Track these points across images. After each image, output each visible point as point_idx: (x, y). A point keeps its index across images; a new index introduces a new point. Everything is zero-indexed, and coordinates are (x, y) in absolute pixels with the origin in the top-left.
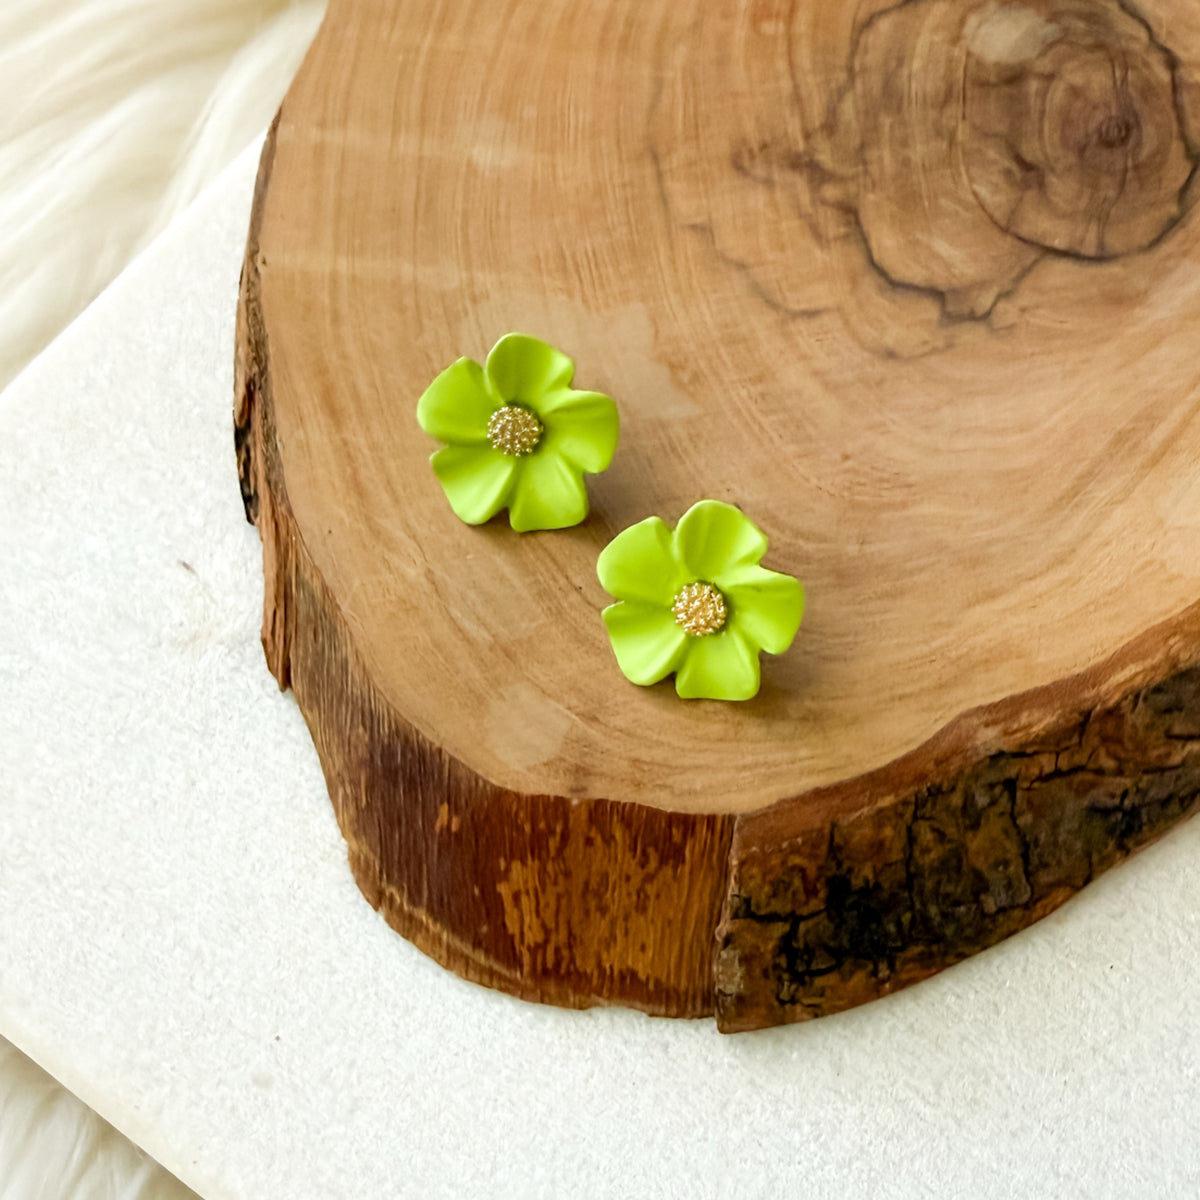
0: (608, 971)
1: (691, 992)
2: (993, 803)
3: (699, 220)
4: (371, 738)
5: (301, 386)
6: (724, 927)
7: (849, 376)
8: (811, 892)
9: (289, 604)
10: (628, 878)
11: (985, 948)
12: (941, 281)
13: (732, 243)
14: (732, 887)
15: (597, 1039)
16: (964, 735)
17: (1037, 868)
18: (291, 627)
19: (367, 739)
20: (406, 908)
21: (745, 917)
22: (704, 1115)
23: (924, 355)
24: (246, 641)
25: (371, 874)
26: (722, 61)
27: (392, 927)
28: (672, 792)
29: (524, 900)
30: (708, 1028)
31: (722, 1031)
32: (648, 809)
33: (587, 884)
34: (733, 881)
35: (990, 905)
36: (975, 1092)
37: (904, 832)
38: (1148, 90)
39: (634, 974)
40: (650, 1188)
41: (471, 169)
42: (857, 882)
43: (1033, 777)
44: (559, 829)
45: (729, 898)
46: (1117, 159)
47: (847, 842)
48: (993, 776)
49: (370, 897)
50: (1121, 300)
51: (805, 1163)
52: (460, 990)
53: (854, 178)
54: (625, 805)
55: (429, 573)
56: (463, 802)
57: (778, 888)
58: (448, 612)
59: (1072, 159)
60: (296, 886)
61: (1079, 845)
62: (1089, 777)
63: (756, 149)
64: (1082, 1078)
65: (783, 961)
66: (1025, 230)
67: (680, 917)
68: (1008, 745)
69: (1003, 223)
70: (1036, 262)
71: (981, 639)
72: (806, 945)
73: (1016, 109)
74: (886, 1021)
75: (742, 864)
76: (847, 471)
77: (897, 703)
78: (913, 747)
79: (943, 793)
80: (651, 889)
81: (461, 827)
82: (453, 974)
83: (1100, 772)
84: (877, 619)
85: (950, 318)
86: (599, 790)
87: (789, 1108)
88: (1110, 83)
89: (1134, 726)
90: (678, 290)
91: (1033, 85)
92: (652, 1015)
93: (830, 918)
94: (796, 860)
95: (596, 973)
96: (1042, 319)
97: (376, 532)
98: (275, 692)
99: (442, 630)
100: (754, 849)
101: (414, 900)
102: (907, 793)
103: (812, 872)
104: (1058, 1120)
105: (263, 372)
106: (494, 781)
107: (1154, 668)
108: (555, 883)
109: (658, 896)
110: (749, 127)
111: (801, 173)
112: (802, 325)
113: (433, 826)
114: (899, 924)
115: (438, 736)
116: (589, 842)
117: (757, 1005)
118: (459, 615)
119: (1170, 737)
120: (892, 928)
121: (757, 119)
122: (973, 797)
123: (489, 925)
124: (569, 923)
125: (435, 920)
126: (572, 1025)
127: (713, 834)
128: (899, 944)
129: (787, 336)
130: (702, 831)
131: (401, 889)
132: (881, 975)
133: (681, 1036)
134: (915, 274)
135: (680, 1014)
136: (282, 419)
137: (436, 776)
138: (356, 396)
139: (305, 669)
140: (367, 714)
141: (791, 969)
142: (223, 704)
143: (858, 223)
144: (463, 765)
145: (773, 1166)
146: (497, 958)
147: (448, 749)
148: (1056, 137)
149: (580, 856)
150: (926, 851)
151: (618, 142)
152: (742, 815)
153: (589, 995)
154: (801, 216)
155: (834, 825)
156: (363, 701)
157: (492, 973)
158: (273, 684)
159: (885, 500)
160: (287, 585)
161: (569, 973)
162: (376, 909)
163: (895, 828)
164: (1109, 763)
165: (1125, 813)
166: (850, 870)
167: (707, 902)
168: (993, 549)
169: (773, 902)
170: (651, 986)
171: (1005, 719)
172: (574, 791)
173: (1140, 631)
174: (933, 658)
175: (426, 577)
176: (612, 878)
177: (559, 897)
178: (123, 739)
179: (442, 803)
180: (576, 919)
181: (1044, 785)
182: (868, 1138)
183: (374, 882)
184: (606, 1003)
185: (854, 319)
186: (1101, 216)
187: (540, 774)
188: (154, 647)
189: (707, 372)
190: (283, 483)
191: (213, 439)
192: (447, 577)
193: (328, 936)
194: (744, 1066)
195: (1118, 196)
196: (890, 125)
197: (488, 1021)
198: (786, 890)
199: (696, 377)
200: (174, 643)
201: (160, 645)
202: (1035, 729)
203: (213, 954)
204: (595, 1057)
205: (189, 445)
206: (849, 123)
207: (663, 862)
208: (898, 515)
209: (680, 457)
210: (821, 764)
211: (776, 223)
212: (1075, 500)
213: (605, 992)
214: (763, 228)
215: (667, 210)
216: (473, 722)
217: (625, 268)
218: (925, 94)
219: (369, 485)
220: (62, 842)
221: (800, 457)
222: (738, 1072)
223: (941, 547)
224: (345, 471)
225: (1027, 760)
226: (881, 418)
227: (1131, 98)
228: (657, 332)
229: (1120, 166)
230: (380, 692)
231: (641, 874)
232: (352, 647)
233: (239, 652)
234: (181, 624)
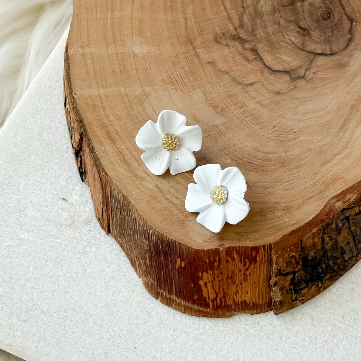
0: (237, 303)
1: (263, 304)
2: (343, 225)
3: (210, 61)
4: (149, 242)
5: (99, 133)
6: (273, 280)
7: (268, 102)
8: (298, 263)
9: (108, 205)
10: (240, 271)
11: (346, 271)
12: (288, 68)
13: (221, 65)
14: (274, 267)
15: (237, 325)
16: (332, 205)
17: (358, 244)
19: (147, 243)
20: (167, 296)
21: (279, 276)
22: (276, 342)
23: (288, 92)
24: (90, 220)
25: (153, 287)
26: (203, 10)
27: (163, 303)
29: (208, 284)
30: (271, 314)
31: (276, 314)
33: (228, 275)
34: (274, 264)
35: (347, 258)
36: (354, 316)
37: (321, 239)
39: (245, 302)
41: (135, 55)
42: (310, 258)
43: (354, 215)
44: (217, 259)
45: (274, 270)
46: (328, 22)
47: (306, 245)
48: (342, 217)
49: (154, 295)
50: (342, 66)
51: (310, 350)
52: (190, 319)
53: (253, 40)
54: (237, 247)
55: (156, 185)
56: (185, 256)
57: (288, 263)
58: (165, 197)
59: (316, 25)
60: (128, 297)
63: (221, 35)
65: (292, 287)
66: (308, 49)
67: (257, 280)
68: (345, 206)
69: (301, 48)
71: (329, 175)
72: (298, 280)
73: (296, 12)
74: (323, 300)
75: (277, 258)
76: (275, 131)
77: (310, 200)
78: (318, 212)
79: (330, 225)
80: (248, 273)
81: (185, 265)
82: (187, 315)
84: (297, 175)
85: (293, 79)
86: (228, 244)
87: (301, 334)
90: (209, 83)
91: (299, 4)
92: (252, 314)
93: (304, 271)
94: (293, 254)
95: (233, 304)
96: (320, 75)
97: (136, 176)
98: (105, 235)
99: (165, 203)
100: (280, 253)
101: (170, 293)
102: (320, 226)
103: (297, 257)
105: (85, 130)
106: (195, 248)
108: (218, 277)
109: (250, 275)
111: (237, 41)
112: (250, 88)
113: (175, 267)
114: (322, 269)
115: (173, 237)
116: (227, 261)
117: (286, 303)
118: (169, 197)
120: (320, 270)
121: (219, 26)
122: (338, 224)
123: (198, 296)
124: (223, 289)
125: (178, 298)
126: (228, 323)
127: (265, 251)
128: (323, 275)
129: (246, 92)
130: (262, 251)
131: (165, 290)
132: (319, 286)
133: (262, 319)
134: (279, 67)
135: (261, 312)
137: (174, 250)
138: (118, 133)
139: (117, 225)
140: (146, 235)
141: (294, 289)
142: (88, 242)
143: (258, 54)
144: (184, 244)
145: (301, 353)
146: (201, 306)
147: (178, 240)
148: (309, 18)
149: (225, 266)
150: (328, 243)
151: (178, 39)
152: (274, 243)
153: (232, 312)
154: (241, 54)
155: (301, 241)
156: (144, 230)
158: (104, 233)
159: (289, 138)
160: (107, 198)
161: (225, 306)
162: (157, 299)
163: (318, 238)
166: (308, 254)
167: (265, 273)
168: (325, 147)
169: (287, 268)
170: (251, 305)
171: (342, 199)
172: (220, 246)
174: (316, 184)
175: (156, 187)
176: (236, 271)
177: (219, 281)
178: (58, 261)
179: (178, 258)
180: (225, 287)
181: (357, 217)
182: (327, 338)
183: (155, 290)
184: (237, 313)
185: (265, 83)
186: (328, 41)
187: (208, 242)
188: (61, 228)
189: (225, 107)
190: (102, 165)
191: (62, 156)
192: (162, 186)
193: (143, 311)
194: (284, 324)
195: (332, 35)
196: (260, 23)
197: (201, 327)
198: (291, 264)
199: (222, 110)
200: (67, 226)
201: (62, 227)
202: (352, 200)
203: (107, 325)
204: (238, 332)
205: (55, 159)
206: (247, 24)
207: (250, 263)
208: (294, 142)
209: (224, 135)
210: (293, 222)
211: (233, 58)
212: (345, 128)
213: (237, 310)
214: (230, 60)
215: (199, 59)
216: (183, 230)
217: (191, 79)
218: (267, 11)
219: (130, 161)
220: (46, 299)
221: (260, 129)
222: (282, 326)
223: (309, 150)
224: (120, 158)
225: (351, 210)
226: (281, 113)
227: (328, 4)
228: (207, 97)
229: (330, 25)
230: (151, 226)
231: (244, 269)
232: (138, 214)
233: (89, 224)
234: (67, 219)
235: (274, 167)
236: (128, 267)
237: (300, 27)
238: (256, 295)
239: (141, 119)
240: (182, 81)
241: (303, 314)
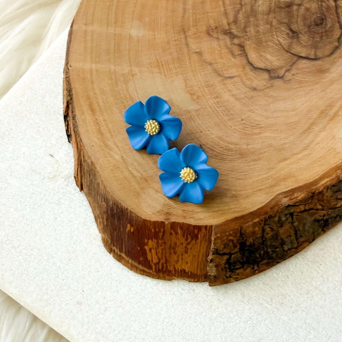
0: (177, 270)
2: (287, 219)
3: (198, 50)
4: (107, 205)
5: (83, 103)
6: (210, 257)
7: (243, 96)
8: (235, 247)
9: (82, 167)
10: (182, 244)
11: (284, 260)
12: (269, 67)
13: (207, 57)
14: (212, 246)
15: (174, 289)
16: (278, 200)
17: (299, 237)
18: (83, 173)
19: (106, 205)
20: (118, 253)
21: (216, 254)
22: (205, 309)
23: (264, 89)
24: (70, 177)
25: (108, 243)
26: (203, 3)
27: (115, 258)
28: (195, 219)
29: (152, 250)
30: (206, 284)
31: (210, 285)
32: (188, 224)
33: (170, 246)
34: (212, 244)
36: (282, 301)
37: (261, 229)
38: (328, 8)
39: (184, 270)
40: (191, 330)
41: (130, 37)
42: (248, 243)
43: (298, 212)
44: (162, 230)
45: (211, 249)
46: (320, 30)
47: (245, 232)
48: (286, 212)
49: (108, 250)
50: (322, 71)
51: (235, 322)
52: (135, 276)
53: (243, 37)
54: (181, 223)
55: (122, 157)
56: (134, 223)
57: (226, 246)
58: (128, 168)
59: (307, 30)
60: (87, 247)
61: (311, 230)
62: (314, 211)
63: (214, 28)
64: (312, 296)
65: (227, 266)
66: (293, 51)
67: (197, 254)
68: (291, 203)
69: (287, 49)
70: (296, 60)
71: (283, 172)
72: (234, 261)
73: (290, 15)
74: (257, 281)
75: (215, 239)
76: (243, 124)
77: (259, 192)
78: (264, 204)
79: (272, 217)
80: (189, 247)
81: (134, 230)
82: (133, 271)
83: (317, 210)
84: (252, 167)
85: (272, 78)
86: (173, 219)
87: (230, 307)
88: (317, 6)
89: (327, 196)
90: (192, 71)
91: (295, 8)
92: (190, 281)
93: (241, 254)
94: (231, 238)
95: (173, 270)
96: (299, 78)
97: (106, 146)
98: (79, 192)
99: (126, 174)
100: (219, 235)
101: (121, 251)
102: (262, 217)
103: (235, 241)
104: (306, 308)
105: (71, 99)
106: (143, 217)
107: (333, 179)
108: (161, 246)
109: (191, 249)
110: (212, 22)
111: (227, 35)
112: (229, 81)
113: (126, 230)
114: (260, 254)
115: (127, 205)
116: (171, 234)
117: (220, 278)
118: (131, 169)
119: (337, 199)
120: (258, 255)
121: (214, 19)
122: (281, 218)
123: (143, 258)
124: (165, 257)
125: (127, 257)
126: (167, 285)
127: (206, 231)
128: (260, 260)
129: (224, 84)
130: (203, 230)
131: (117, 248)
132: (255, 269)
133: (198, 287)
134: (261, 65)
135: (198, 281)
136: (77, 113)
137: (126, 216)
138: (99, 106)
139: (87, 185)
140: (106, 198)
141: (230, 268)
143: (244, 50)
144: (134, 213)
145: (225, 323)
146: (145, 267)
147: (129, 208)
148: (302, 23)
149: (169, 238)
150: (268, 234)
151: (173, 27)
152: (215, 225)
153: (172, 277)
154: (228, 48)
155: (241, 228)
156: (104, 195)
157: (144, 271)
158: (78, 189)
159: (254, 132)
160: (81, 161)
161: (166, 271)
162: (110, 253)
163: (259, 228)
164: (320, 207)
165: (324, 221)
166: (246, 240)
167: (205, 249)
168: (286, 146)
169: (224, 250)
170: (189, 274)
171: (290, 195)
172: (166, 219)
173: (329, 169)
174: (269, 178)
175: (121, 158)
176: (178, 244)
177: (163, 249)
179: (128, 224)
180: (168, 255)
181: (301, 214)
182: (252, 315)
183: (109, 246)
184: (176, 278)
185: (244, 78)
186: (315, 47)
187: (156, 215)
188: (43, 179)
189: (201, 96)
190: (79, 132)
191: (58, 118)
192: (127, 158)
193: (97, 262)
194: (216, 295)
195: (320, 41)
196: (253, 21)
197: (143, 284)
198: (228, 246)
199: (198, 97)
200: (49, 178)
201: (45, 179)
202: (299, 198)
203: (64, 268)
204: (174, 294)
205: (51, 120)
206: (241, 20)
207: (192, 239)
208: (258, 136)
209: (194, 121)
210: (237, 210)
211: (220, 51)
212: (309, 131)
213: (176, 276)
214: (217, 52)
215: (188, 47)
216: (136, 200)
217: (176, 65)
218: (263, 11)
219: (104, 132)
220: (19, 237)
221: (229, 120)
222: (215, 297)
223: (271, 146)
224: (96, 128)
225: (296, 207)
226: (252, 108)
227: (324, 11)
228: (187, 84)
229: (320, 31)
230: (109, 192)
231: (186, 242)
232: (100, 179)
233: (68, 180)
234: (51, 172)
235: (233, 157)
236: (92, 222)
237: (291, 30)
238: (194, 266)
239: (122, 96)
240: (167, 66)
241: (236, 290)
